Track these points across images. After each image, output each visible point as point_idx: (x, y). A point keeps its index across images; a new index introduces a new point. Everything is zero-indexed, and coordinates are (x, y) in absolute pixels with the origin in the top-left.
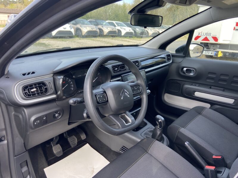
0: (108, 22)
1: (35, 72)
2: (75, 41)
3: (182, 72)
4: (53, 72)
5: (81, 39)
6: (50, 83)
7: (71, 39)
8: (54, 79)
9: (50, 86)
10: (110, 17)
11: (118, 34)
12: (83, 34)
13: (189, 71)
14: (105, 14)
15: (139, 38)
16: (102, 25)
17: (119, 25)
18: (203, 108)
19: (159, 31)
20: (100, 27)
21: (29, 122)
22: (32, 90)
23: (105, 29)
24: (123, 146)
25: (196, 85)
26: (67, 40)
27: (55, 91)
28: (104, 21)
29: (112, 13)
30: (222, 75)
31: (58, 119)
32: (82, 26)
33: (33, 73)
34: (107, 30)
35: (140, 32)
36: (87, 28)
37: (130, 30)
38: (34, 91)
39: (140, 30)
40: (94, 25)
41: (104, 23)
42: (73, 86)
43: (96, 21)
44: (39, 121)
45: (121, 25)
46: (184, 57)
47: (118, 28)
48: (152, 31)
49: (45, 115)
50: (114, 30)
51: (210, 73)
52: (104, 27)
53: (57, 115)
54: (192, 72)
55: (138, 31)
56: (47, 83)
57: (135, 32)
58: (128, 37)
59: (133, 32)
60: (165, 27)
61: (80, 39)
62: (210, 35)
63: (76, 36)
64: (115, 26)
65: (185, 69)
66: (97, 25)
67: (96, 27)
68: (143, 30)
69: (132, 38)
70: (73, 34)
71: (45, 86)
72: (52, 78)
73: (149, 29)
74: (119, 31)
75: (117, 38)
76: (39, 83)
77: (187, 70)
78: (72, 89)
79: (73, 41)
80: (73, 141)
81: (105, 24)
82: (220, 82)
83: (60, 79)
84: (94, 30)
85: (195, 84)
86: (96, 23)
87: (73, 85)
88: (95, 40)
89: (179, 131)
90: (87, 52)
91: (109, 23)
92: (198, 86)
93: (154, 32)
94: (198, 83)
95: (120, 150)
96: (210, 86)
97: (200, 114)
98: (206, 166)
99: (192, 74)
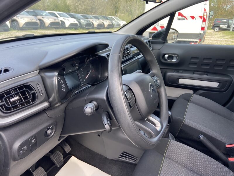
0: (48, 13)
1: (8, 69)
2: (11, 34)
3: (163, 59)
4: (39, 66)
5: (19, 32)
6: (38, 84)
7: (7, 32)
8: (42, 77)
9: (39, 89)
10: (49, 8)
11: (62, 25)
12: (21, 26)
13: (171, 57)
14: (42, 4)
15: (85, 29)
16: (42, 15)
17: (62, 15)
18: (190, 95)
19: (103, 22)
20: (40, 17)
21: (11, 152)
22: (12, 100)
23: (47, 20)
24: (124, 152)
25: (179, 72)
26: (2, 34)
27: (47, 96)
28: (44, 11)
29: (50, 4)
30: (205, 59)
31: (50, 137)
32: (19, 17)
33: (6, 71)
34: (48, 20)
35: (85, 24)
36: (25, 19)
37: (74, 21)
38: (15, 101)
39: (85, 21)
40: (33, 15)
41: (44, 13)
42: (64, 86)
43: (34, 12)
44: (25, 147)
45: (64, 16)
46: (164, 43)
47: (61, 19)
48: (97, 22)
49: (33, 135)
50: (57, 21)
51: (192, 58)
52: (45, 18)
53: (49, 132)
54: (175, 58)
55: (83, 22)
56: (33, 85)
57: (80, 23)
58: (74, 29)
59: (78, 23)
60: (108, 18)
61: (17, 32)
62: (158, 25)
63: (12, 28)
64: (57, 17)
65: (166, 56)
66: (36, 15)
67: (35, 18)
68: (88, 22)
69: (78, 29)
70: (8, 26)
71: (30, 91)
72: (39, 76)
73: (94, 21)
74: (63, 22)
75: (62, 30)
76: (20, 87)
77: (169, 57)
78: (64, 91)
79: (10, 34)
80: (58, 158)
81: (45, 15)
82: (202, 67)
83: (52, 77)
84: (33, 21)
85: (177, 70)
86: (34, 14)
87: (64, 84)
88: (36, 32)
89: (183, 124)
90: (60, 39)
91: (50, 13)
92: (182, 73)
93: (99, 23)
94: (180, 70)
95: (119, 157)
96: (193, 71)
97: (189, 101)
98: (229, 159)
99: (174, 61)
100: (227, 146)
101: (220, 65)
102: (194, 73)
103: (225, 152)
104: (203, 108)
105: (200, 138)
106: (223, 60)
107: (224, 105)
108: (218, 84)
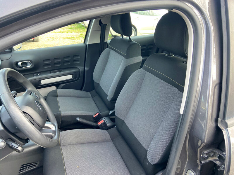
3: (18, 67)
13: (24, 64)
24: (22, 165)
25: (37, 75)
30: (55, 59)
51: (45, 60)
54: (28, 64)
65: (20, 64)
77: (22, 64)
82: (56, 66)
89: (62, 116)
92: (40, 75)
94: (38, 73)
95: (19, 172)
96: (50, 71)
97: (56, 97)
98: (98, 123)
99: (29, 66)
100: (94, 116)
101: (68, 62)
102: (51, 73)
103: (94, 121)
104: (69, 98)
105: (77, 120)
106: (68, 57)
107: (81, 90)
108: (71, 76)
